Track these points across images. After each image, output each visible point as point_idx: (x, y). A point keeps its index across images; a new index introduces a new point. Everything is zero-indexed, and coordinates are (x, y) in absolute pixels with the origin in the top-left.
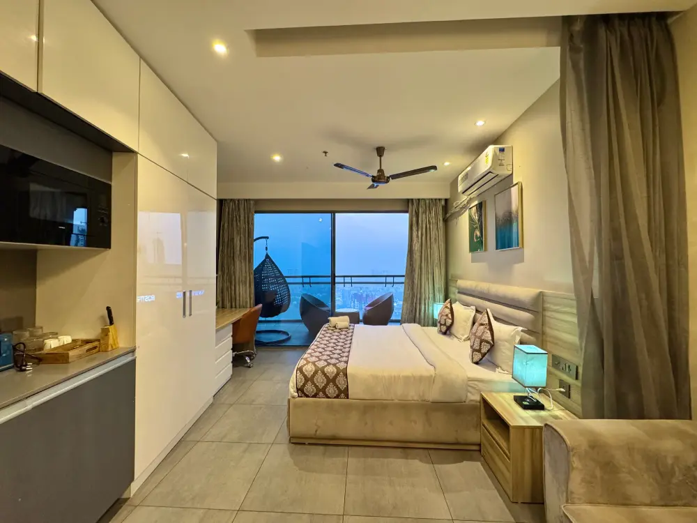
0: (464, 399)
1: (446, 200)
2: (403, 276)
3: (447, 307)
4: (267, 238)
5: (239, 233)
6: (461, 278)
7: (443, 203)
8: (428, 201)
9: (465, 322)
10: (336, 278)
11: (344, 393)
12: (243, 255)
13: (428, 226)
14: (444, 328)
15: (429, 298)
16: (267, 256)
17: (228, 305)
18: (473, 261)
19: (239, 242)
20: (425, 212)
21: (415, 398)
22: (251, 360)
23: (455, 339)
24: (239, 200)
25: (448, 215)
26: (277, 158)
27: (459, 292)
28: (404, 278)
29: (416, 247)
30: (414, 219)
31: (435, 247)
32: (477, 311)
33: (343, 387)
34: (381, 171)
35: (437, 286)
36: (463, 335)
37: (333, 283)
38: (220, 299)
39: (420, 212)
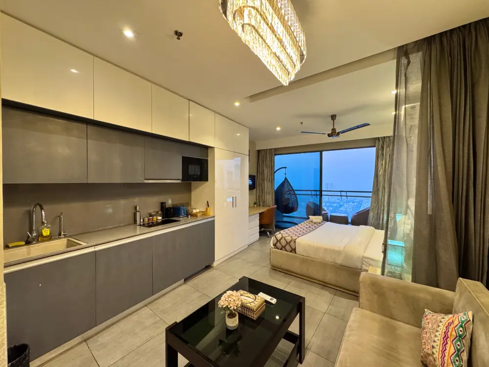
0: (360, 268)
2: (371, 192)
4: (286, 168)
5: (266, 167)
10: (323, 192)
11: (294, 250)
12: (269, 178)
16: (286, 179)
17: (262, 205)
19: (266, 172)
20: (389, 146)
21: (331, 261)
22: (270, 234)
24: (266, 150)
26: (278, 129)
28: (371, 193)
29: (381, 172)
30: (380, 152)
33: (293, 247)
34: (334, 130)
37: (321, 195)
38: (258, 201)
39: (385, 146)
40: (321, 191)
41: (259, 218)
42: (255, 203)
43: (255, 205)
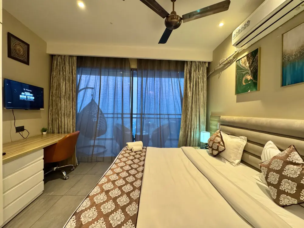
1: (209, 63)
3: (218, 136)
6: (223, 115)
7: (207, 65)
8: (197, 63)
9: (236, 148)
13: (197, 80)
14: (215, 153)
16: (93, 101)
18: (238, 101)
20: (195, 71)
22: (67, 174)
23: (227, 162)
24: (65, 56)
26: (81, 5)
27: (222, 125)
30: (188, 75)
31: (201, 94)
32: (248, 141)
36: (235, 160)
39: (193, 70)
41: (43, 157)
42: (44, 130)
43: (44, 133)
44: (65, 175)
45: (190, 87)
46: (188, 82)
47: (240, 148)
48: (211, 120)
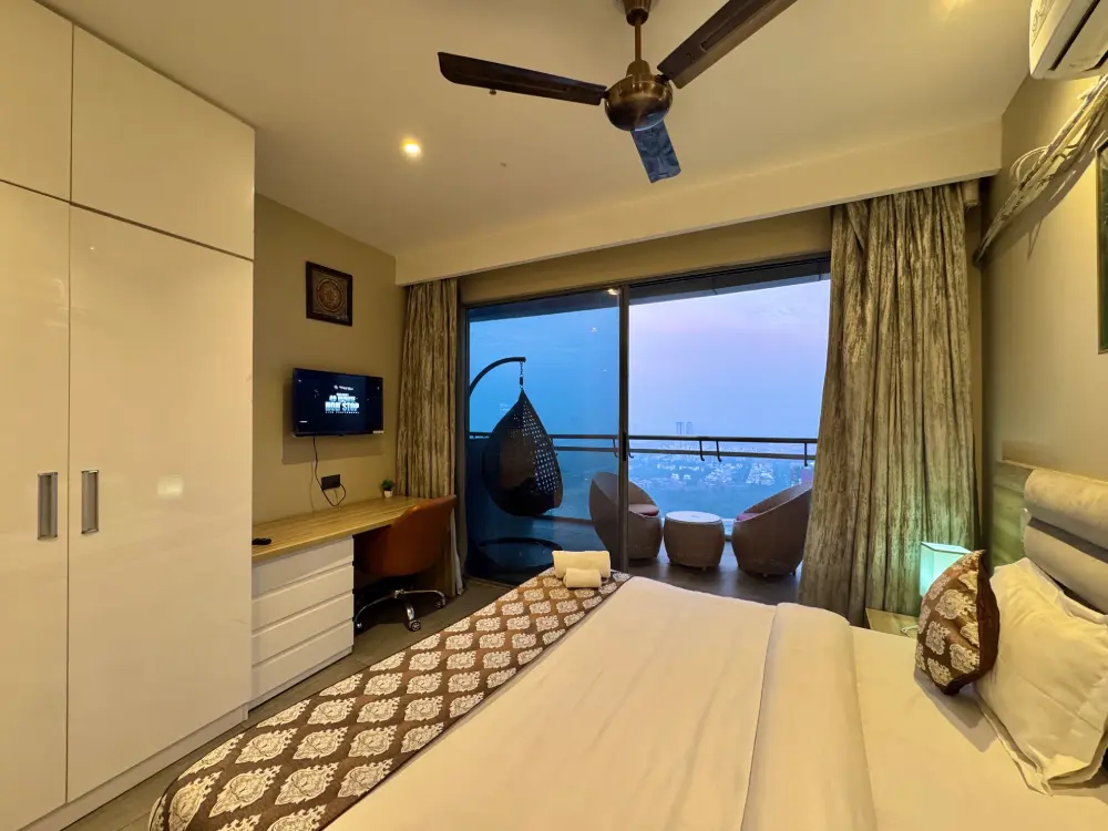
1: (985, 185)
2: (811, 441)
4: (522, 360)
5: (431, 348)
6: (1051, 463)
7: (971, 195)
8: (903, 201)
12: (437, 391)
13: (903, 282)
15: (904, 519)
16: (523, 397)
17: (414, 490)
19: (429, 365)
20: (889, 239)
23: (999, 745)
24: (432, 283)
25: (991, 234)
26: (412, 149)
27: (1036, 523)
28: (813, 445)
29: (857, 354)
30: (850, 268)
35: (938, 485)
36: (1050, 748)
38: (402, 478)
39: (873, 241)
40: (624, 437)
41: (351, 558)
42: (387, 486)
43: (388, 494)
44: (411, 617)
45: (862, 320)
46: (850, 299)
47: (1089, 685)
48: (1002, 488)
